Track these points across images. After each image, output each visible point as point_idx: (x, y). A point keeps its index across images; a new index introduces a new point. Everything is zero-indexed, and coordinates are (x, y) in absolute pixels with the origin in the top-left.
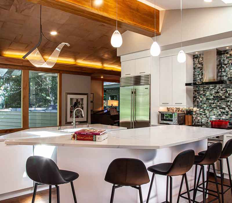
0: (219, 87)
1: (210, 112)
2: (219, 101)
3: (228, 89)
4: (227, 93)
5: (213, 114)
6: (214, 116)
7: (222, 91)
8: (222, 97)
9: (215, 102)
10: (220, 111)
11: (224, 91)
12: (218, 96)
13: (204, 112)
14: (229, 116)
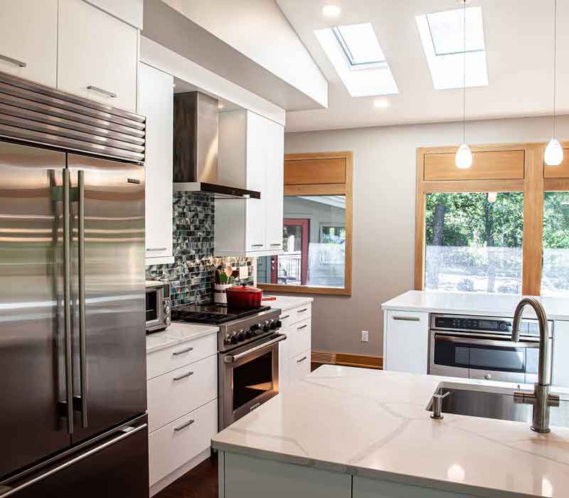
0: (186, 201)
1: (170, 272)
2: (185, 239)
3: (199, 209)
4: (198, 217)
5: (175, 276)
6: (178, 282)
7: (190, 211)
8: (190, 229)
9: (179, 242)
10: (188, 266)
11: (193, 211)
12: (185, 224)
13: (161, 273)
14: (200, 277)
